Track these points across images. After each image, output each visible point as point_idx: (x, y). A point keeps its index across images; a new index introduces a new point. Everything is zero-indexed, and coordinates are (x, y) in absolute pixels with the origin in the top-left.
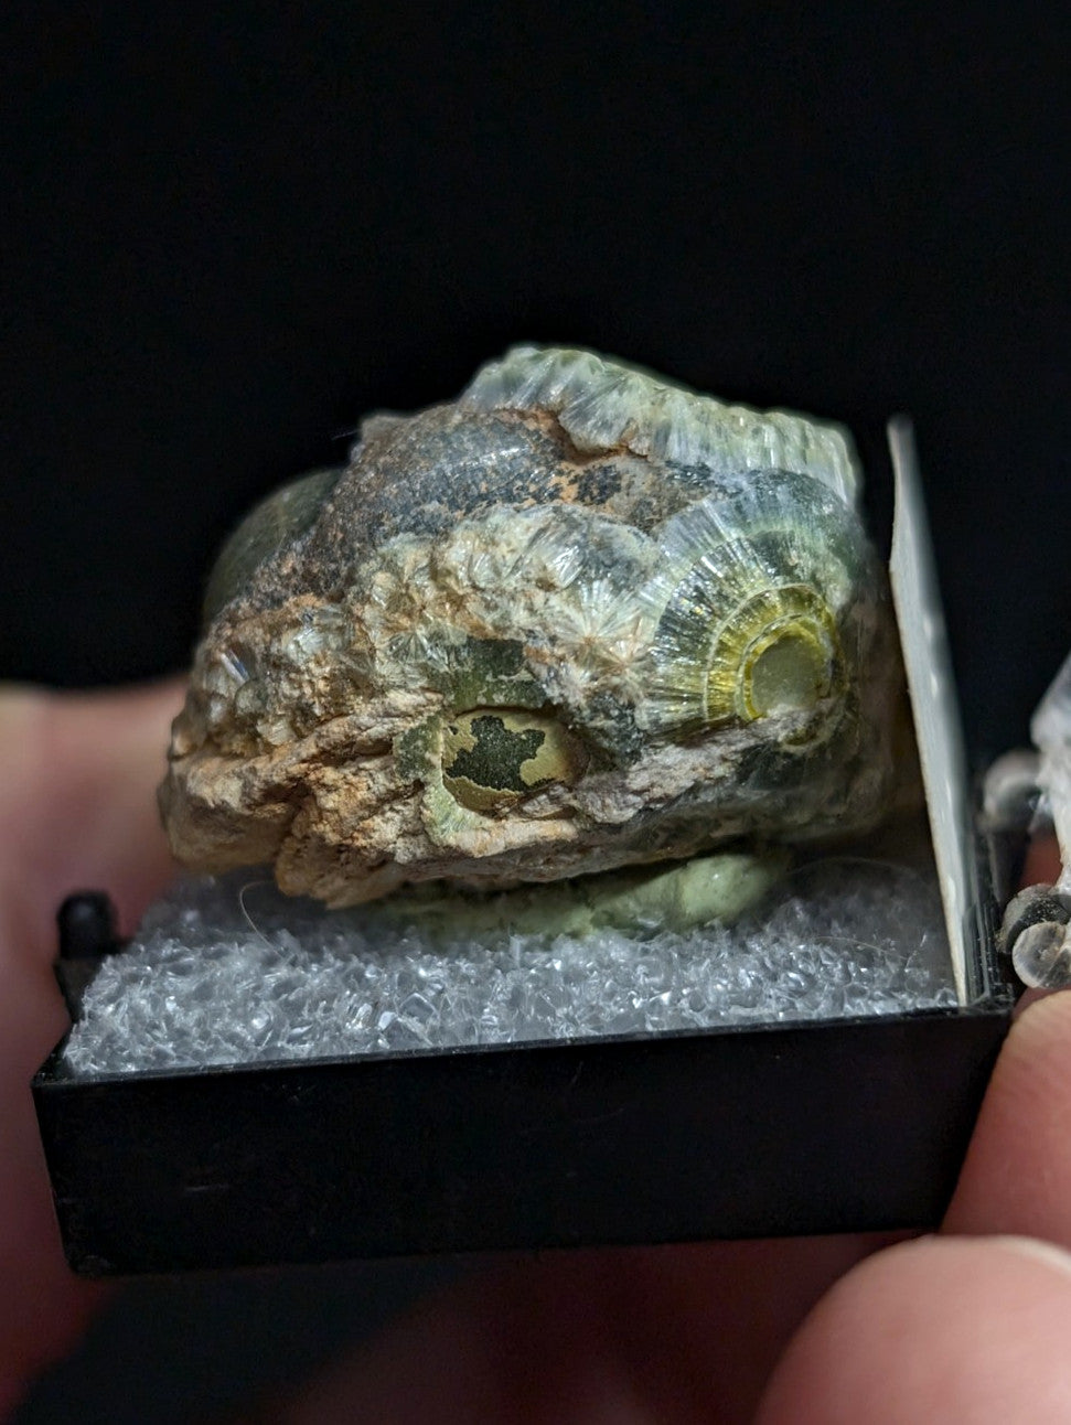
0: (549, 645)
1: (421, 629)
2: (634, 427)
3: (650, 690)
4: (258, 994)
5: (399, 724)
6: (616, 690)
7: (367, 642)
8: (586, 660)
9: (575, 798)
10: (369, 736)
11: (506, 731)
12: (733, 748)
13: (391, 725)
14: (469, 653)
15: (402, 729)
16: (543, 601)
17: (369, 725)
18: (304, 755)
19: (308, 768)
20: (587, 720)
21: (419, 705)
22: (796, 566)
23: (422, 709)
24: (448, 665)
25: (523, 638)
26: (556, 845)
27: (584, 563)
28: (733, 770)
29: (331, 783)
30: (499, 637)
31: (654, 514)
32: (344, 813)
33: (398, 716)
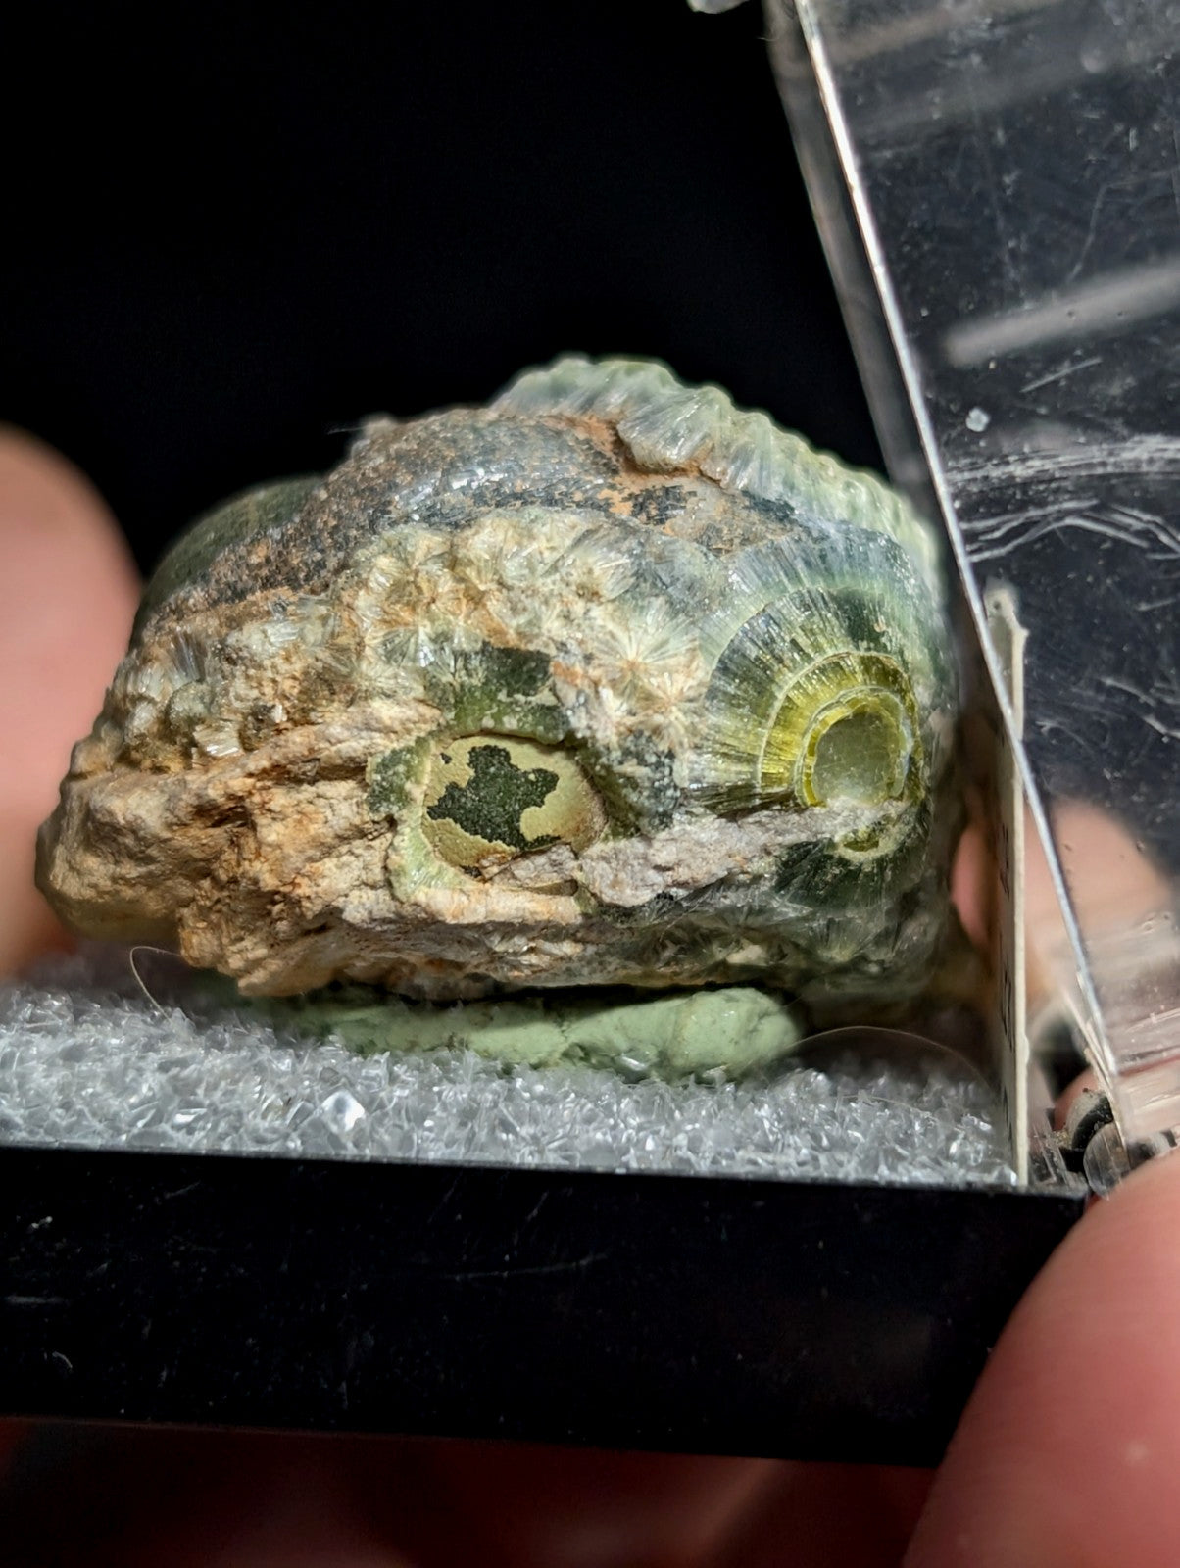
0: (583, 664)
1: (425, 626)
2: (710, 445)
3: (697, 740)
4: (142, 1064)
5: (379, 741)
6: (657, 731)
7: (354, 636)
8: (626, 688)
9: (581, 869)
10: (339, 751)
11: (511, 766)
12: (780, 839)
13: (369, 742)
14: (481, 662)
15: (382, 748)
16: (583, 611)
17: (341, 737)
18: (252, 767)
19: (254, 787)
20: (615, 763)
21: (408, 720)
22: (883, 634)
23: (412, 726)
24: (453, 675)
25: (552, 651)
26: (546, 928)
27: (638, 575)
28: (774, 869)
29: (278, 809)
30: (523, 647)
31: (724, 542)
32: (289, 850)
33: (379, 731)
